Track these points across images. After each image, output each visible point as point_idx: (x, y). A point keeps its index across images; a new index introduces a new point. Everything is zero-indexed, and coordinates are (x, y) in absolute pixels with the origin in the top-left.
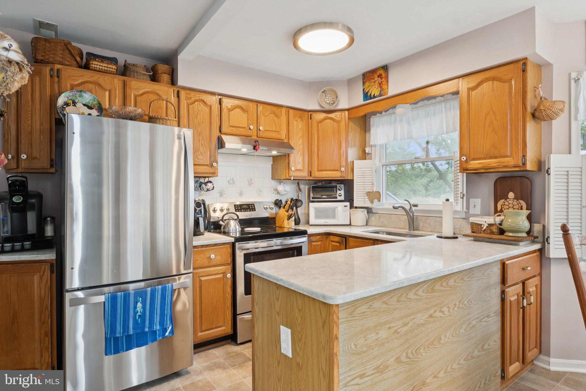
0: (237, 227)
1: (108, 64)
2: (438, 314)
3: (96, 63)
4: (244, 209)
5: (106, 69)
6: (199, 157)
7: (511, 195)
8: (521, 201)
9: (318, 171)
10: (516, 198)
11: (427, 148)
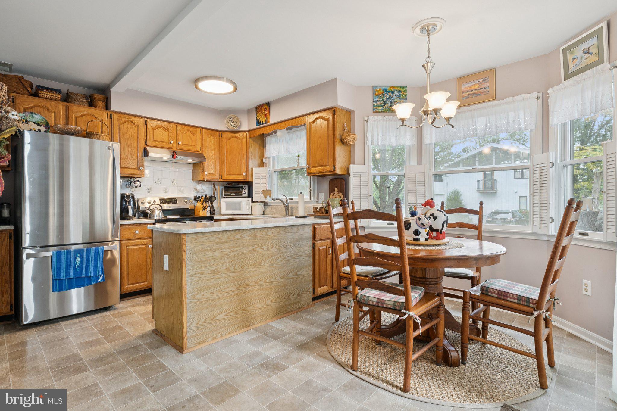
0: (161, 215)
1: (53, 93)
2: (259, 249)
3: (44, 93)
4: (167, 202)
5: (52, 97)
6: (128, 162)
7: (336, 190)
8: (341, 193)
9: (227, 175)
10: (338, 192)
11: (298, 159)
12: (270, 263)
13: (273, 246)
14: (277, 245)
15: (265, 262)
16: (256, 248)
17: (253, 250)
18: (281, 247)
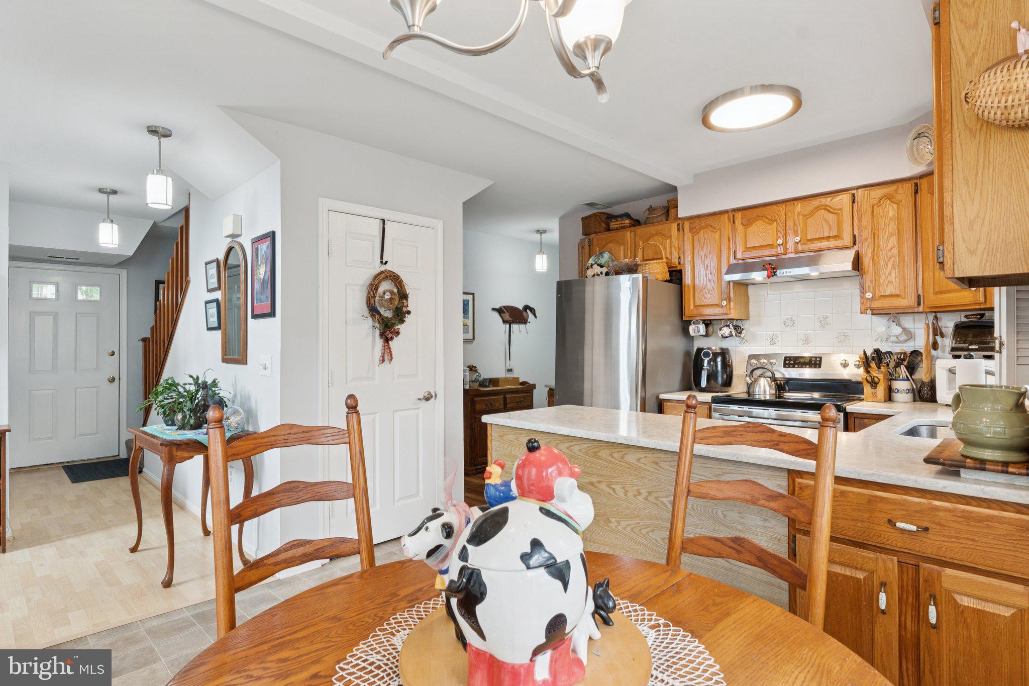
6: (706, 295)
9: (936, 293)
12: (632, 530)
13: (640, 494)
14: (650, 493)
15: (618, 523)
16: (599, 482)
17: (592, 484)
18: (663, 502)
